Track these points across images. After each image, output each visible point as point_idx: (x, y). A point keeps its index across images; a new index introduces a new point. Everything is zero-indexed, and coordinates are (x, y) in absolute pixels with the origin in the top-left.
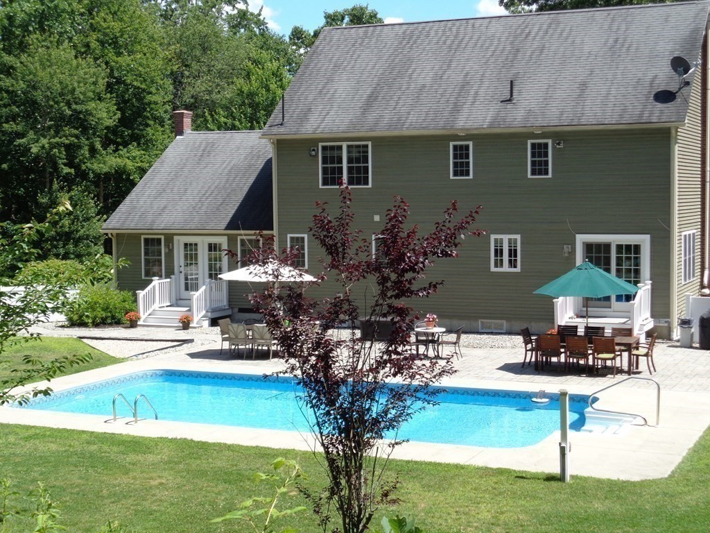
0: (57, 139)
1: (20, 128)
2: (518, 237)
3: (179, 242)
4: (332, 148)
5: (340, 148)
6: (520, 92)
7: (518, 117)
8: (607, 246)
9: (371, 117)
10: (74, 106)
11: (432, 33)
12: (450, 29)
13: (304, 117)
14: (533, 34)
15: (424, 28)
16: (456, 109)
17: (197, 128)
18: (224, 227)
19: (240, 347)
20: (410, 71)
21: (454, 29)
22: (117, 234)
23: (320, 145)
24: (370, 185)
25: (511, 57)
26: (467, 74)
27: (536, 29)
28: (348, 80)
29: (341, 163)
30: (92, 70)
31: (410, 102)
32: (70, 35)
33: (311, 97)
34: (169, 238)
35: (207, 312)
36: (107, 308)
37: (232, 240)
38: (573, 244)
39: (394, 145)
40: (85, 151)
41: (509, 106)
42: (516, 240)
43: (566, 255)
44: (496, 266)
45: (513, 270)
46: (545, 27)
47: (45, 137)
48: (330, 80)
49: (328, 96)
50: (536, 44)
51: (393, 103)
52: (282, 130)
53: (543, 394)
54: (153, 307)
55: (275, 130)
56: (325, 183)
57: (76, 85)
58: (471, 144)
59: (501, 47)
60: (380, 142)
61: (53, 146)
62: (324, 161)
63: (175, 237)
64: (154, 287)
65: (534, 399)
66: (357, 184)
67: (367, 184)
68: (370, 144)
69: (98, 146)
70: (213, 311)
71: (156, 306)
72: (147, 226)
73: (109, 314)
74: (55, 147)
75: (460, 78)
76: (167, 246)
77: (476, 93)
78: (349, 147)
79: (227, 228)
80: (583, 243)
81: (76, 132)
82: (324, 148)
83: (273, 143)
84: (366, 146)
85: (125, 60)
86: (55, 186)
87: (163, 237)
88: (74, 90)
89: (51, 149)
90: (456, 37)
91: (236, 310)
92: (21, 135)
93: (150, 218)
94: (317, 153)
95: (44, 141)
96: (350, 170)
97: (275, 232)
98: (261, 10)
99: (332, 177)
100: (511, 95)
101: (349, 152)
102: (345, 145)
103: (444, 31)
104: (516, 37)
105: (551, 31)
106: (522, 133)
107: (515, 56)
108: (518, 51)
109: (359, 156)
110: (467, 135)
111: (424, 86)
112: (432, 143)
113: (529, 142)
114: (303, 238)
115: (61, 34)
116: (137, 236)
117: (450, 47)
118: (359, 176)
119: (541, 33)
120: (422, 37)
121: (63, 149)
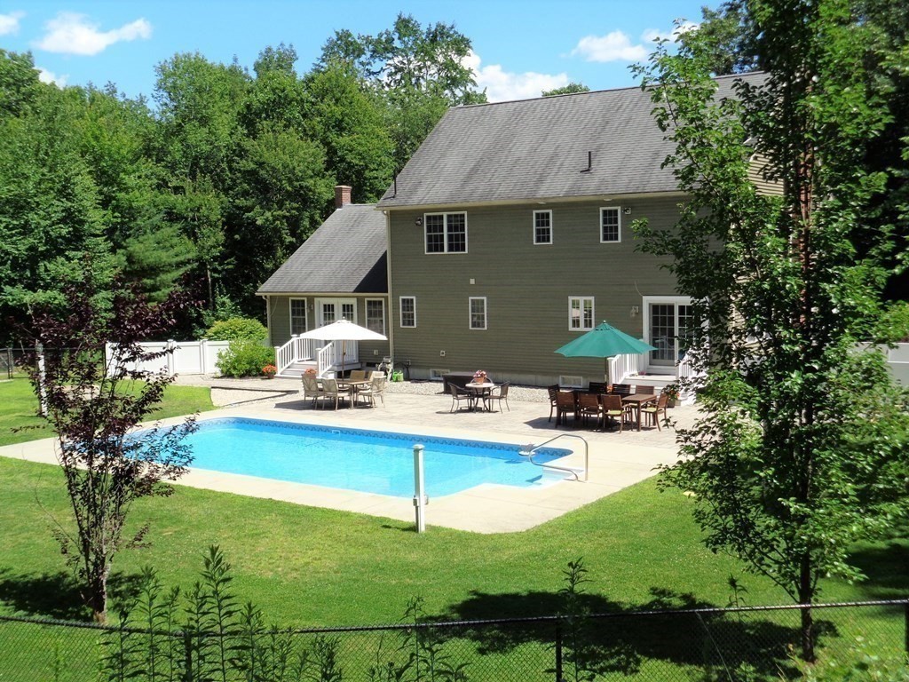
0: (280, 212)
1: (249, 203)
2: (592, 299)
3: (319, 303)
4: (435, 217)
5: (441, 217)
6: (599, 162)
7: (591, 187)
8: (671, 307)
9: (468, 189)
10: (296, 184)
11: (538, 110)
12: (554, 105)
13: (414, 190)
14: (624, 107)
15: (532, 105)
16: (541, 180)
17: (353, 201)
18: (353, 290)
19: (319, 398)
20: (511, 145)
21: (558, 105)
22: (271, 296)
23: (425, 215)
24: (466, 252)
25: (599, 130)
26: (558, 147)
27: (627, 102)
28: (457, 155)
29: (442, 231)
30: (312, 151)
31: (504, 173)
32: (299, 121)
33: (423, 172)
34: (311, 299)
35: (334, 365)
36: (252, 362)
37: (360, 301)
38: (640, 306)
39: (488, 214)
40: (306, 223)
41: (587, 176)
42: (590, 301)
43: (634, 315)
44: (574, 326)
45: (576, 329)
46: (636, 99)
47: (269, 210)
48: (443, 155)
49: (438, 170)
50: (625, 115)
51: (489, 176)
52: (393, 202)
53: (530, 448)
54: (292, 362)
55: (388, 202)
56: (429, 250)
57: (296, 164)
58: (550, 211)
59: (593, 121)
60: (475, 212)
61: (275, 218)
62: (429, 230)
63: (316, 299)
64: (292, 343)
65: (522, 453)
66: (456, 250)
67: (464, 250)
68: (466, 213)
69: (317, 217)
70: (342, 365)
71: (296, 360)
72: (293, 289)
73: (254, 367)
74: (277, 219)
75: (551, 151)
76: (309, 307)
77: (562, 164)
78: (449, 216)
79: (355, 291)
80: (650, 304)
81: (295, 205)
82: (429, 218)
83: (387, 214)
84: (463, 215)
85: (345, 140)
86: (279, 253)
87: (305, 299)
88: (294, 168)
89: (274, 221)
90: (557, 112)
91: (364, 365)
92: (249, 209)
93: (296, 283)
94: (423, 223)
95: (268, 214)
96: (450, 237)
97: (389, 294)
98: (485, 91)
99: (435, 245)
100: (590, 166)
101: (449, 221)
102: (445, 215)
103: (549, 107)
104: (608, 111)
105: (640, 104)
106: (595, 201)
107: (604, 128)
108: (607, 123)
109: (456, 224)
110: (547, 204)
111: (519, 159)
112: (518, 211)
113: (601, 209)
114: (412, 300)
115: (288, 120)
116: (286, 298)
117: (550, 122)
118: (457, 244)
119: (631, 106)
120: (529, 113)
121: (284, 221)
